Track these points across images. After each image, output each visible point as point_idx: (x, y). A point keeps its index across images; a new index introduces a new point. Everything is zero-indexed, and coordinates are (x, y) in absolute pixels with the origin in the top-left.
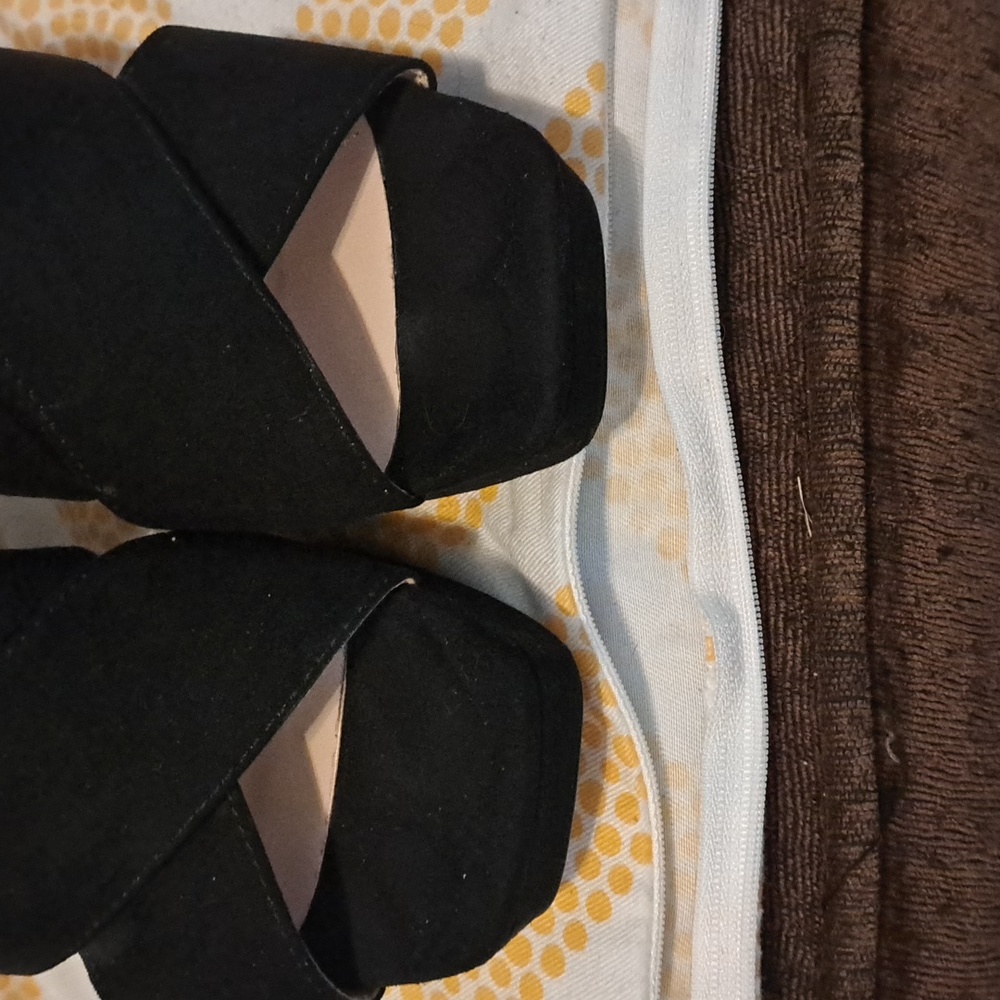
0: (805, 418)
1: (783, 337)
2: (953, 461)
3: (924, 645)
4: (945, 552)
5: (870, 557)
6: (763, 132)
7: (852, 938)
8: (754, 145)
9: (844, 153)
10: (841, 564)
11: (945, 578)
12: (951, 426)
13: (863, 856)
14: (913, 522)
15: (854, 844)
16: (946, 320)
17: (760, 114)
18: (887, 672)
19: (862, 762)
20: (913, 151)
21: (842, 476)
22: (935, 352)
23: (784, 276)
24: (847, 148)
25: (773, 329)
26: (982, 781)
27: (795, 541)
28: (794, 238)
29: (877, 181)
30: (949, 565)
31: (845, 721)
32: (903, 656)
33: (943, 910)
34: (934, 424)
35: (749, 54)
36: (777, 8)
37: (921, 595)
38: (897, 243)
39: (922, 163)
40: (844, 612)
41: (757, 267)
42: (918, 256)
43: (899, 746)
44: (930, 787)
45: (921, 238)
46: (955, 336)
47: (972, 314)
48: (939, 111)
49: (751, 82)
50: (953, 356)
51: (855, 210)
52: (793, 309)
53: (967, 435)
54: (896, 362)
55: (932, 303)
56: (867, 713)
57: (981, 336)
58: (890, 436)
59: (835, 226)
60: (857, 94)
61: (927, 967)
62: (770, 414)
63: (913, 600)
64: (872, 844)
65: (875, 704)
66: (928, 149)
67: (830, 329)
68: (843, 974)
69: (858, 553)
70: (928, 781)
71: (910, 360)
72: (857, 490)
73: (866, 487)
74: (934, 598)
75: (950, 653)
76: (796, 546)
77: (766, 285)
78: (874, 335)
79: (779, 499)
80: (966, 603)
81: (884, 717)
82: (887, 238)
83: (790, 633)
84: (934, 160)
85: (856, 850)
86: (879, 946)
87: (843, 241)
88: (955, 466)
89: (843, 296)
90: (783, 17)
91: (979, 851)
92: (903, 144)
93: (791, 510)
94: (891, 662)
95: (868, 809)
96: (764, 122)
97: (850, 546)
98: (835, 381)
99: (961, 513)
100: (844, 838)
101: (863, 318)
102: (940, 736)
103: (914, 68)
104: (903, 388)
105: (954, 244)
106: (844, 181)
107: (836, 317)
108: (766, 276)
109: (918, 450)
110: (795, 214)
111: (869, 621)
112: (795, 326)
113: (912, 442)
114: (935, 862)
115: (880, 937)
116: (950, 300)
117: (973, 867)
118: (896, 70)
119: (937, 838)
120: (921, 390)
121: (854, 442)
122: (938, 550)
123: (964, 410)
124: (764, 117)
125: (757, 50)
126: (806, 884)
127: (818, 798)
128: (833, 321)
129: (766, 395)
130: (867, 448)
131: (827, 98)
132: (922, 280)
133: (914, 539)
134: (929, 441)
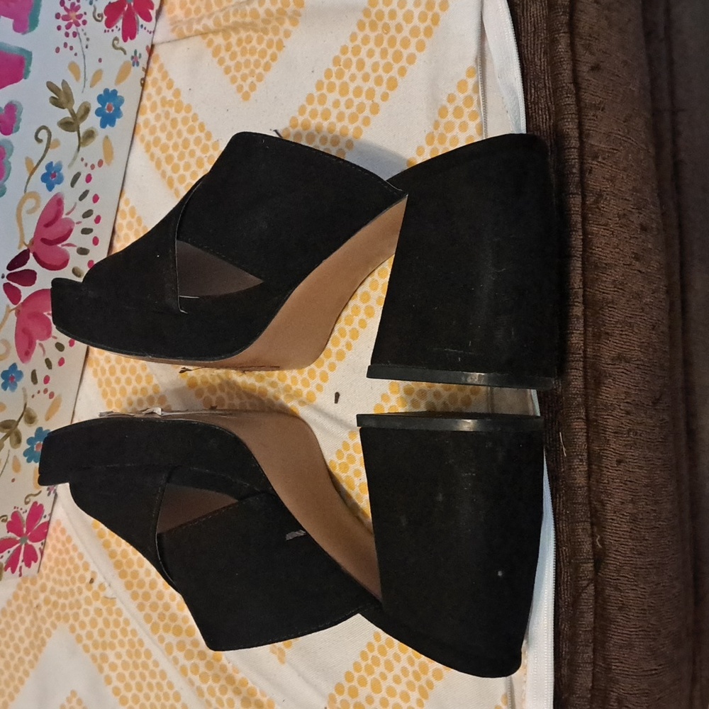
2: (622, 424)
3: (611, 500)
4: (619, 462)
5: (589, 465)
7: (584, 618)
9: (576, 304)
10: (578, 468)
11: (620, 472)
12: (621, 409)
13: (588, 585)
14: (606, 450)
15: (584, 580)
16: (619, 366)
18: (597, 511)
19: (587, 547)
20: (603, 298)
21: (578, 432)
22: (614, 380)
24: (577, 302)
26: (636, 556)
27: (559, 458)
29: (589, 313)
30: (621, 467)
31: (580, 530)
32: (603, 505)
33: (620, 609)
34: (614, 409)
37: (610, 480)
38: (597, 336)
39: (607, 303)
40: (579, 487)
42: (606, 341)
43: (602, 541)
44: (615, 558)
45: (607, 333)
46: (623, 372)
47: (629, 363)
48: (614, 280)
50: (621, 381)
51: (581, 326)
53: (628, 413)
54: (598, 383)
55: (613, 359)
56: (589, 527)
58: (597, 415)
59: (574, 333)
60: (581, 280)
61: (615, 632)
63: (607, 482)
64: (592, 580)
65: (592, 524)
66: (610, 296)
67: (573, 374)
68: (580, 632)
69: (584, 463)
70: (614, 556)
71: (604, 384)
72: (584, 438)
73: (588, 437)
74: (615, 480)
75: (622, 503)
76: (560, 460)
78: (589, 374)
79: (553, 440)
80: (628, 483)
81: (595, 530)
82: (594, 335)
83: (558, 495)
84: (612, 302)
85: (585, 583)
86: (595, 622)
87: (576, 338)
88: (624, 426)
91: (636, 585)
92: (599, 296)
93: (558, 446)
94: (599, 507)
95: (590, 566)
97: (581, 460)
98: (574, 395)
99: (626, 445)
100: (581, 577)
101: (584, 367)
102: (619, 538)
103: (604, 265)
104: (601, 395)
105: (621, 334)
106: (576, 315)
107: (574, 369)
109: (608, 420)
111: (589, 490)
113: (605, 417)
114: (617, 589)
115: (595, 618)
116: (620, 358)
117: (632, 592)
118: (596, 267)
119: (618, 579)
120: (608, 395)
121: (582, 419)
122: (617, 461)
123: (627, 402)
126: (566, 597)
127: (570, 562)
128: (573, 371)
130: (588, 421)
132: (608, 351)
133: (608, 457)
134: (612, 416)
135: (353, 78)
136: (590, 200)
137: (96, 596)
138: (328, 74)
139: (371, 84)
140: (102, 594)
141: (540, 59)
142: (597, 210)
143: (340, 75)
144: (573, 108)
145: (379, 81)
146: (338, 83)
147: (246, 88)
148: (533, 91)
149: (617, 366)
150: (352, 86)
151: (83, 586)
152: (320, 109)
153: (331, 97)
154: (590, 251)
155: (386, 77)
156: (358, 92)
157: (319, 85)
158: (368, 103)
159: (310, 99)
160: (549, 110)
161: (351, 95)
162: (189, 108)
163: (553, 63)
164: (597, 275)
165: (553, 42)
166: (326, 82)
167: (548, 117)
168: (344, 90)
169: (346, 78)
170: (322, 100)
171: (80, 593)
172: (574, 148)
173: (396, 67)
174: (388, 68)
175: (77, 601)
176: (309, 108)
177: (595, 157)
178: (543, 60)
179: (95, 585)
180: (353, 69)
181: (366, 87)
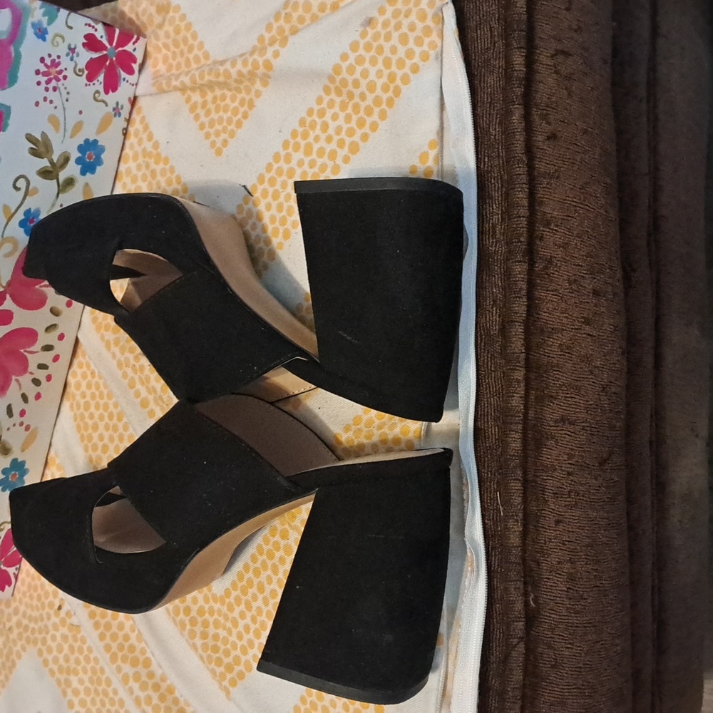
0: (501, 469)
1: (494, 436)
2: (563, 485)
3: (548, 559)
4: (558, 522)
5: (525, 526)
6: (488, 357)
7: (513, 675)
8: (484, 361)
9: (517, 368)
10: (513, 528)
11: (558, 532)
12: (562, 470)
13: (518, 644)
14: (545, 510)
15: (515, 638)
16: (561, 428)
17: (486, 349)
18: (531, 570)
19: (519, 606)
20: (548, 362)
21: (514, 493)
22: (557, 442)
23: (494, 412)
24: (518, 366)
25: (490, 433)
27: (496, 517)
28: (499, 398)
29: (533, 376)
30: (560, 527)
31: (513, 589)
32: (538, 564)
33: (553, 667)
34: (555, 470)
35: (483, 326)
36: (494, 309)
37: (547, 540)
38: (540, 399)
39: (552, 367)
40: (514, 547)
41: (484, 408)
42: (550, 403)
43: (535, 601)
44: (549, 617)
45: (552, 397)
46: (565, 434)
47: (573, 425)
48: (561, 344)
49: (484, 337)
50: (564, 442)
51: (521, 389)
52: (498, 425)
53: (569, 474)
54: (539, 445)
55: (556, 421)
56: (522, 587)
57: (578, 433)
58: (536, 476)
59: (514, 396)
60: (523, 345)
61: (546, 689)
62: (488, 466)
63: (543, 541)
64: (522, 638)
65: (525, 583)
66: (555, 360)
67: (512, 436)
68: (509, 689)
69: (519, 524)
70: (548, 614)
71: (546, 445)
72: (520, 499)
73: (524, 497)
74: (553, 540)
75: (559, 563)
76: (497, 519)
77: (487, 416)
79: (491, 499)
80: (567, 543)
81: (530, 588)
82: (536, 398)
83: (493, 554)
84: (558, 366)
85: (516, 641)
86: (524, 680)
87: (516, 402)
88: (564, 487)
89: (517, 423)
90: (496, 313)
92: (545, 360)
93: (495, 505)
94: (533, 565)
95: (521, 625)
96: (488, 353)
97: (517, 521)
98: (512, 456)
99: (566, 506)
100: (511, 635)
101: (525, 429)
102: (554, 596)
103: (551, 330)
104: (542, 457)
105: (566, 397)
106: (517, 379)
107: (513, 431)
108: (488, 412)
109: (547, 481)
110: (499, 389)
111: (524, 551)
112: (498, 431)
113: (545, 478)
114: (550, 647)
115: (525, 676)
116: (563, 420)
118: (542, 331)
119: (552, 637)
120: (549, 457)
121: (519, 480)
122: (555, 521)
123: (569, 464)
124: (488, 351)
125: (486, 325)
126: (496, 654)
127: (503, 620)
128: (512, 433)
129: (486, 459)
130: (525, 482)
131: (510, 346)
132: (551, 413)
133: (545, 517)
134: (553, 477)
135: (317, 139)
136: (539, 266)
137: (63, 622)
138: (294, 134)
139: (333, 146)
140: (69, 621)
141: (495, 129)
142: (546, 276)
143: (305, 135)
144: (524, 179)
145: (341, 144)
146: (303, 143)
147: (219, 145)
148: (486, 160)
149: (559, 428)
150: (316, 147)
151: (52, 612)
152: (285, 167)
153: (297, 156)
154: (536, 316)
155: (348, 140)
156: (321, 152)
157: (286, 145)
158: (330, 164)
159: (277, 157)
160: (501, 179)
161: (314, 156)
162: (166, 160)
163: (508, 134)
164: (542, 339)
165: (507, 113)
166: (292, 142)
167: (500, 186)
168: (308, 150)
169: (311, 139)
170: (288, 158)
171: (49, 618)
172: (523, 217)
173: (359, 132)
174: (351, 132)
175: (46, 626)
176: (275, 166)
177: (547, 224)
178: (497, 130)
179: (63, 612)
180: (318, 131)
181: (328, 148)
